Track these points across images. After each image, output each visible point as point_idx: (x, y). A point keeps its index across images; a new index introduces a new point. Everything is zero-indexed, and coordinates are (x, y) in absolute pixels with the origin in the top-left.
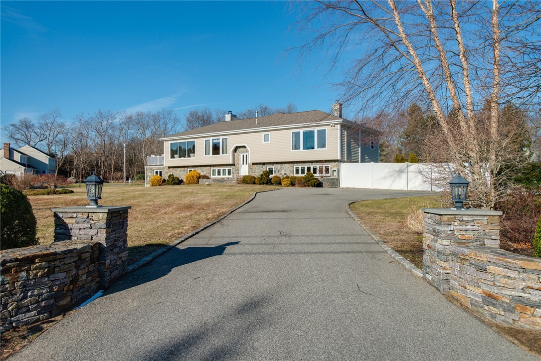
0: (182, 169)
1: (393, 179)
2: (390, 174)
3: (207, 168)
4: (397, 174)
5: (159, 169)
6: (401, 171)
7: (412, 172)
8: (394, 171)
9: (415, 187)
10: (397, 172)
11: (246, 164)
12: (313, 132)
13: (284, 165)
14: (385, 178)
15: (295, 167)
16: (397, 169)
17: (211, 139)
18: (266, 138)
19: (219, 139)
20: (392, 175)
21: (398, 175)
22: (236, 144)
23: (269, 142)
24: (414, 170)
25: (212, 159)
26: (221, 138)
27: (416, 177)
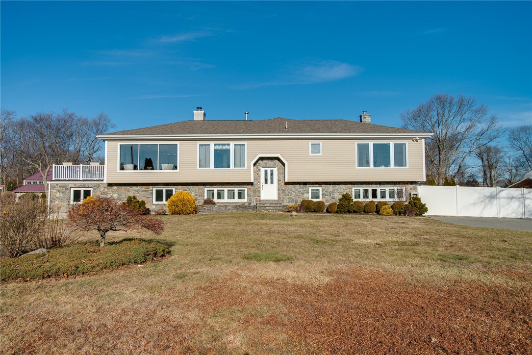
0: (143, 188)
1: (483, 206)
2: (481, 200)
3: (196, 188)
4: (487, 200)
5: (84, 186)
6: (492, 197)
7: (504, 198)
8: (485, 196)
9: (508, 215)
10: (488, 198)
11: (272, 182)
12: (388, 146)
13: (337, 187)
14: (474, 204)
15: (353, 189)
16: (488, 194)
17: (212, 144)
18: (316, 149)
19: (229, 145)
20: (482, 201)
21: (489, 201)
22: (261, 153)
23: (321, 154)
24: (505, 196)
25: (212, 173)
26: (232, 144)
27: (508, 203)
